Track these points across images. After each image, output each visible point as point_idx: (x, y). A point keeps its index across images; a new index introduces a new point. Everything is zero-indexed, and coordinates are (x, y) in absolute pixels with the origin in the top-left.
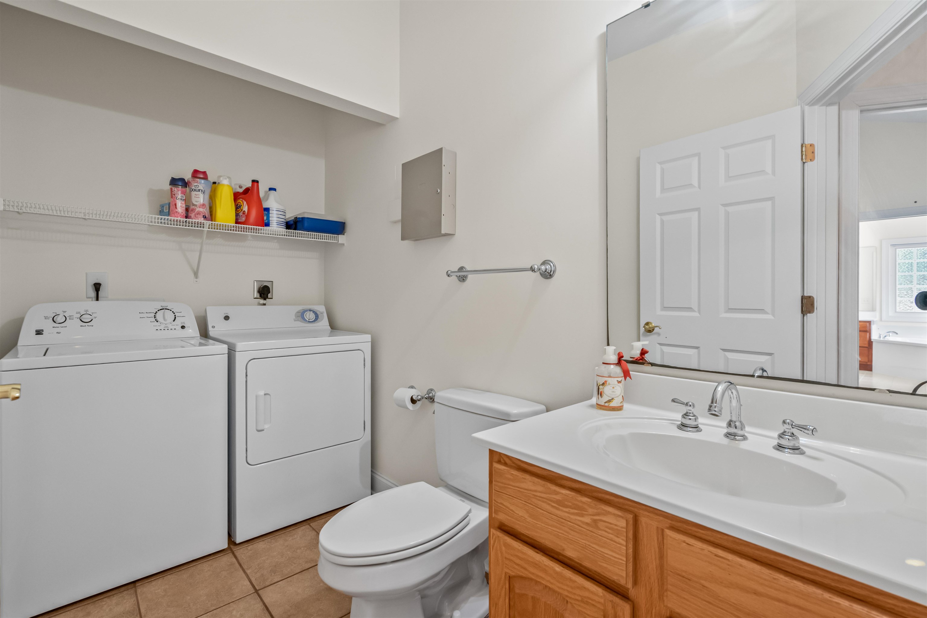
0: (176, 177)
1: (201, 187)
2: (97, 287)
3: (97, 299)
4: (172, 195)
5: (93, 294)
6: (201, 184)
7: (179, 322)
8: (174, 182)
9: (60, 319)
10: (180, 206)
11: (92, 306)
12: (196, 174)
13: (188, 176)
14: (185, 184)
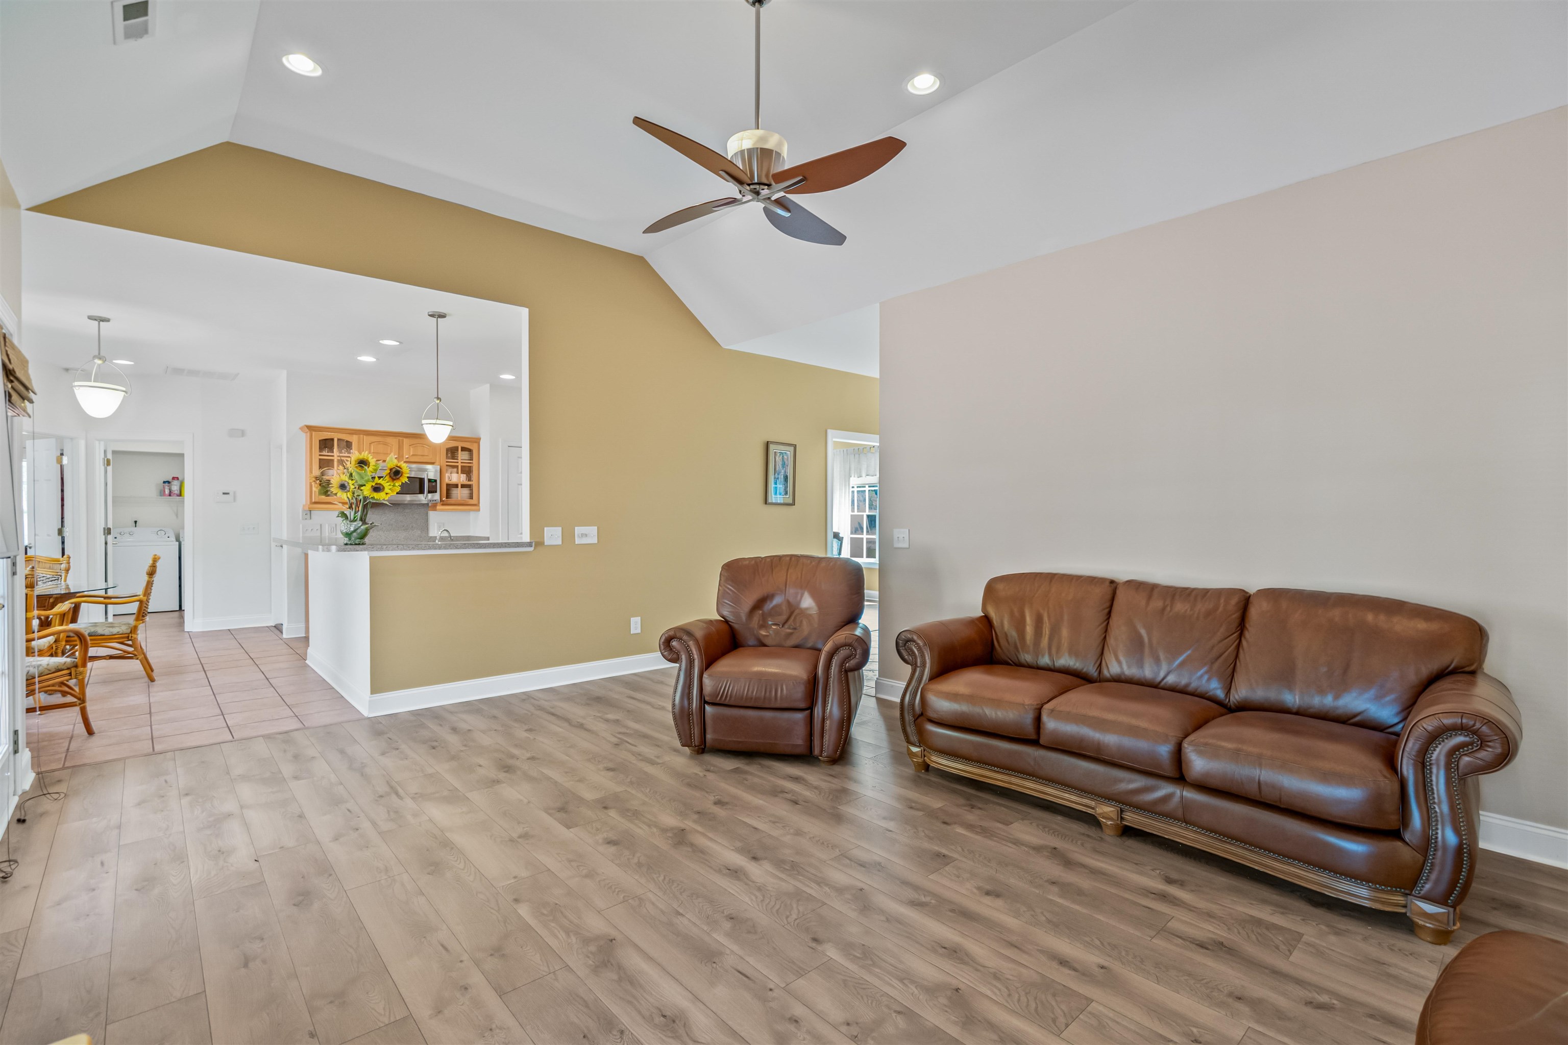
0: (165, 480)
1: (175, 484)
2: (136, 522)
3: (136, 527)
4: (164, 488)
5: (134, 525)
6: (175, 482)
7: (167, 535)
8: (164, 482)
9: (122, 533)
10: (167, 492)
11: (134, 529)
12: (174, 478)
13: (170, 479)
14: (169, 482)
